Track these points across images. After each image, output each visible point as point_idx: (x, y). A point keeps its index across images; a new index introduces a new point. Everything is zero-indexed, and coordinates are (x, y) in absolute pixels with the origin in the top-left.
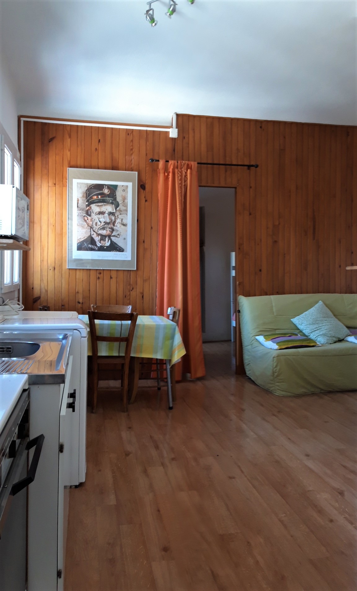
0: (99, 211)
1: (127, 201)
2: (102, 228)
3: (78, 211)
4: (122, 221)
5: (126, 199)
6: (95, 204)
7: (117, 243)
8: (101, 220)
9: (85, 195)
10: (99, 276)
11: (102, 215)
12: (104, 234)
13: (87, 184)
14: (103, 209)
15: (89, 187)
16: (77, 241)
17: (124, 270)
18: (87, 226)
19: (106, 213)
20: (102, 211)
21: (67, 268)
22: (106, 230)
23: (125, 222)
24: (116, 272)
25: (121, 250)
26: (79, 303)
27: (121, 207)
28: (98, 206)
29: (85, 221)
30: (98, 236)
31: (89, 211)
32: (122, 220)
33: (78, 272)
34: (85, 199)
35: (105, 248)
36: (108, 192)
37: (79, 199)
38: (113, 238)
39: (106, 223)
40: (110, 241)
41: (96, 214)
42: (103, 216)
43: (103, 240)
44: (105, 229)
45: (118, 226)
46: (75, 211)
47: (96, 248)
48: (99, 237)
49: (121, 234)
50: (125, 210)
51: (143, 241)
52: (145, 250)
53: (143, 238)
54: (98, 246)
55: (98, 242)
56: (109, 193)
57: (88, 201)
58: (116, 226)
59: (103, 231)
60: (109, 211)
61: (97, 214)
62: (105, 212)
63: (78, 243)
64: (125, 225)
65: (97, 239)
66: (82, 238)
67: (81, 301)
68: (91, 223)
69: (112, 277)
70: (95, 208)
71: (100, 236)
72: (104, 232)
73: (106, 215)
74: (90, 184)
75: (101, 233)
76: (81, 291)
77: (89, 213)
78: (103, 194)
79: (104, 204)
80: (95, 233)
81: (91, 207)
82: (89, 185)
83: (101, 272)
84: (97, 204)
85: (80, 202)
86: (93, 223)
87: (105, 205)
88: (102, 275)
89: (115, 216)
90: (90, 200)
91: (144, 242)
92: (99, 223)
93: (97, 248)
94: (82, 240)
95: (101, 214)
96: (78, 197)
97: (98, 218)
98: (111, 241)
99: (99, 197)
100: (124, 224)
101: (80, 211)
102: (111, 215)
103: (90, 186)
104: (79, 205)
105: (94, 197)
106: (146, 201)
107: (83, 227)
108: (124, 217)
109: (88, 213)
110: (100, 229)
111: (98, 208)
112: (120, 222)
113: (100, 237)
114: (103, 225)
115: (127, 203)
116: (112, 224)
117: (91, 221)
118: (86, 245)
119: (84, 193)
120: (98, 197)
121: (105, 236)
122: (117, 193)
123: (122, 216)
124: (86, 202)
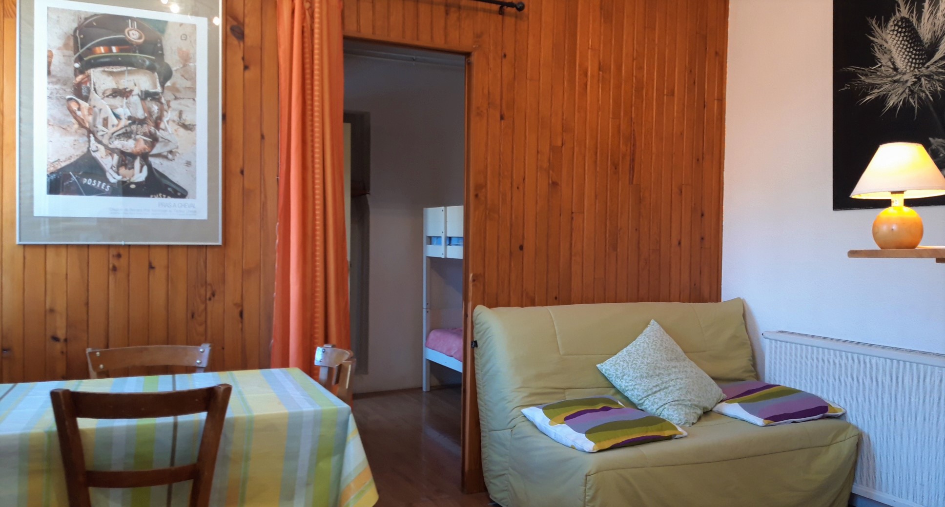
0: (115, 86)
1: (195, 66)
2: (124, 133)
3: (51, 86)
4: (180, 117)
5: (190, 58)
6: (100, 69)
7: (166, 174)
8: (119, 111)
9: (72, 43)
10: (117, 264)
11: (121, 98)
12: (129, 151)
13: (77, 13)
14: (126, 82)
15: (83, 20)
16: (46, 167)
17: (188, 246)
18: (76, 126)
19: (134, 93)
20: (121, 87)
21: (17, 242)
22: (135, 140)
23: (188, 119)
24: (164, 252)
25: (179, 193)
26: (55, 339)
27: (177, 79)
28: (111, 73)
29: (72, 112)
30: (111, 154)
31: (83, 86)
32: (180, 113)
33: (50, 253)
34: (71, 53)
35: (133, 186)
36: (140, 38)
37: (54, 52)
38: (155, 162)
39: (133, 120)
40: (145, 168)
41: (105, 96)
42: (125, 100)
43: (126, 166)
44: (130, 137)
45: (169, 129)
46: (41, 85)
47: (105, 187)
48: (113, 158)
49: (179, 151)
50: (189, 88)
51: (238, 170)
52: (246, 194)
53: (241, 163)
54: (112, 180)
55: (111, 171)
56: (141, 41)
57: (80, 59)
58: (165, 130)
59: (125, 142)
60: (143, 89)
61: (107, 96)
62: (131, 91)
63: (52, 173)
64: (188, 127)
65: (108, 162)
66: (62, 158)
67: (61, 334)
68: (90, 118)
69: (153, 265)
70: (101, 80)
71: (118, 155)
72: (129, 145)
73: (135, 99)
74: (86, 12)
75: (119, 146)
76: (60, 305)
77: (84, 93)
78: (123, 44)
79: (129, 68)
80: (100, 146)
81: (89, 77)
82: (83, 16)
83: (122, 251)
84: (106, 69)
85: (55, 61)
86: (95, 120)
87: (130, 72)
88: (123, 261)
89: (162, 103)
90: (86, 56)
91: (242, 172)
92: (113, 120)
93: (108, 187)
94: (63, 164)
95: (121, 96)
96: (49, 46)
97: (110, 106)
98: (151, 169)
99: (114, 49)
100: (187, 123)
101: (58, 87)
102: (149, 99)
103: (86, 19)
104: (52, 68)
105: (97, 49)
106: (246, 67)
107: (64, 129)
108: (188, 106)
109: (81, 92)
110: (118, 135)
111: (111, 78)
112: (176, 118)
113: (116, 157)
114: (125, 126)
115: (195, 69)
116: (151, 123)
117: (90, 114)
118: (74, 178)
119: (68, 38)
120: (111, 51)
121: (133, 156)
122: (164, 43)
123: (180, 104)
124: (76, 62)
